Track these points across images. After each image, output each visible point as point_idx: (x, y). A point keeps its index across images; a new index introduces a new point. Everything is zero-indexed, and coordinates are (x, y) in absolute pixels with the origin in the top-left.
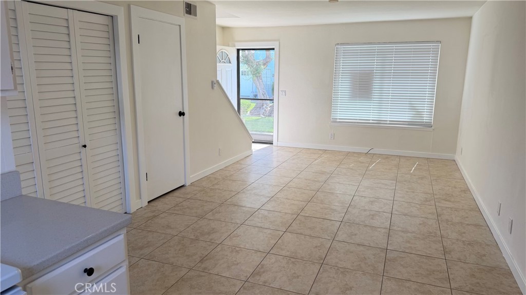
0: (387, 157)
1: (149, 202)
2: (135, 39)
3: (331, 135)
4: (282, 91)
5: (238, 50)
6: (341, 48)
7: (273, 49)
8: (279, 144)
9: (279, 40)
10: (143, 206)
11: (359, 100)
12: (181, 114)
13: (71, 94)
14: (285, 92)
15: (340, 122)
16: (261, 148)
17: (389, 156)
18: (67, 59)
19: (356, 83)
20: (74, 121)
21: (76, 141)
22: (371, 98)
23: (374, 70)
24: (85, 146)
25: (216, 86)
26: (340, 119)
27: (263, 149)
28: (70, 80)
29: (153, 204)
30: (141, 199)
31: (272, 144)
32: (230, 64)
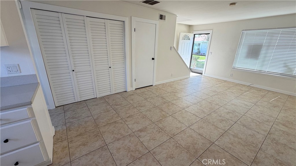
0: (260, 90)
1: (135, 89)
2: (133, 30)
3: (231, 74)
4: (210, 52)
5: (195, 35)
6: (245, 32)
7: (209, 34)
8: (205, 75)
9: (213, 30)
10: (133, 90)
11: (250, 59)
12: (153, 59)
13: (106, 50)
14: (212, 53)
15: (236, 69)
16: (196, 75)
17: (261, 89)
18: (105, 37)
19: (250, 50)
20: (107, 59)
21: (107, 65)
22: (258, 58)
23: (263, 44)
24: (110, 67)
25: (173, 49)
26: (237, 67)
27: (197, 76)
28: (105, 45)
29: (137, 90)
30: (132, 87)
31: (202, 74)
32: (189, 40)
